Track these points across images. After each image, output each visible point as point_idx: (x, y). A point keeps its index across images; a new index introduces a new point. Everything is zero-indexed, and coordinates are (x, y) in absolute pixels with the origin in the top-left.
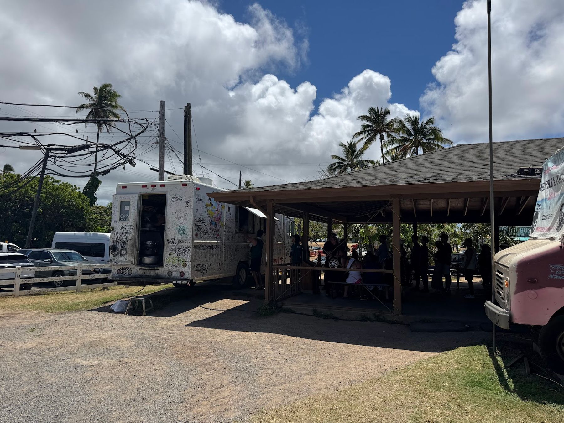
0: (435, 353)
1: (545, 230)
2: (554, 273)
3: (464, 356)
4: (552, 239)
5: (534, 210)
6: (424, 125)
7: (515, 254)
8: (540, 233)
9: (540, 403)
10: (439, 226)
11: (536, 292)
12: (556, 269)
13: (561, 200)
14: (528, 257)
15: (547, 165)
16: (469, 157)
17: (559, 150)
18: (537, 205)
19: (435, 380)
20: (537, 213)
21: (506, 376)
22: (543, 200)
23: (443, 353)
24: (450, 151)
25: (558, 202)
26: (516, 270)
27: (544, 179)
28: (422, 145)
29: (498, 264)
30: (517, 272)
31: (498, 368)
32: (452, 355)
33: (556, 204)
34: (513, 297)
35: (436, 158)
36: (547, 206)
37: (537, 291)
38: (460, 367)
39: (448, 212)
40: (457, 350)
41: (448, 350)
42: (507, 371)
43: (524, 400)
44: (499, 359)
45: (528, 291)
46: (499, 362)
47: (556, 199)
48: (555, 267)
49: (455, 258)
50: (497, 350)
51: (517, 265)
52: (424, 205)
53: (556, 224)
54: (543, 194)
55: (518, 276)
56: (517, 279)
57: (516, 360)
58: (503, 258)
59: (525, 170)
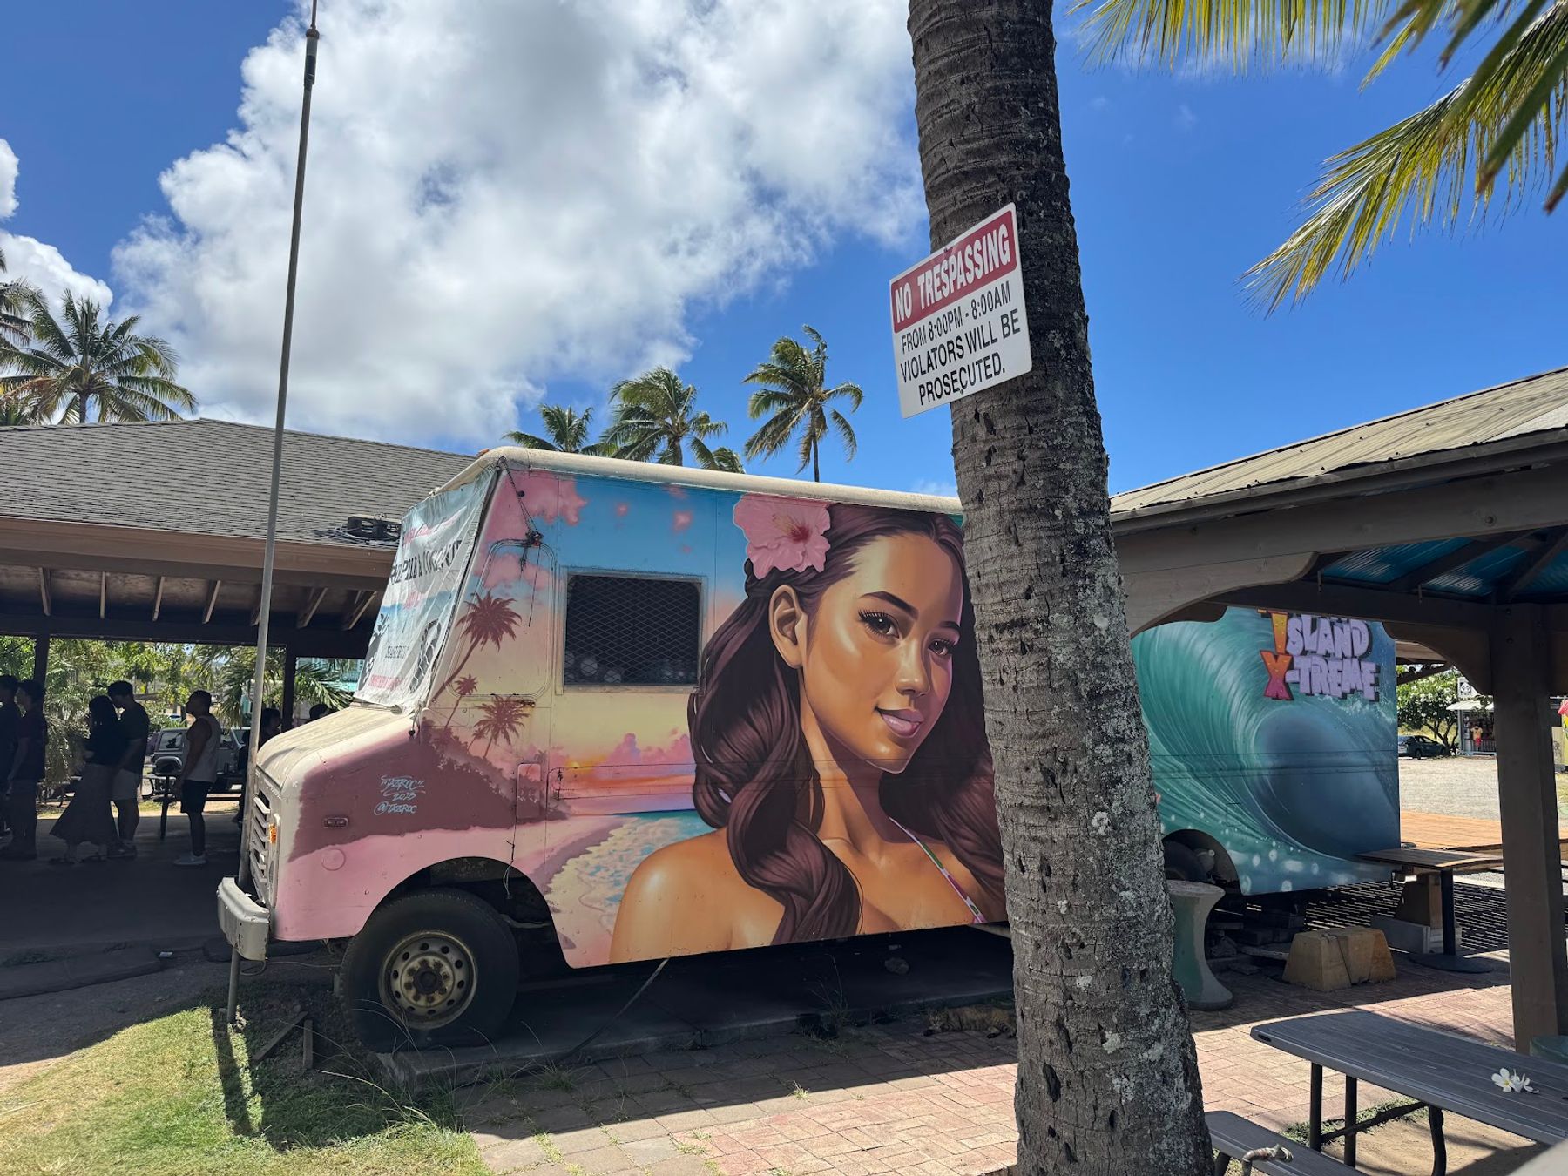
0: (42, 1063)
1: (387, 686)
2: (390, 799)
3: (137, 1056)
4: (397, 710)
5: (372, 631)
6: (111, 334)
7: (305, 749)
8: (375, 691)
9: (320, 1147)
10: (127, 649)
11: (343, 853)
12: (395, 790)
13: (427, 615)
14: (334, 761)
15: (410, 519)
16: (228, 461)
17: (437, 489)
18: (379, 617)
19: (19, 1161)
20: (378, 637)
21: (248, 1088)
22: (393, 607)
23: (69, 1056)
24: (176, 434)
25: (421, 617)
26: (298, 795)
27: (402, 556)
28: (103, 391)
29: (263, 776)
30: (301, 800)
31: (228, 1072)
32: (97, 1059)
33: (418, 621)
34: (283, 871)
35: (126, 446)
36: (399, 624)
37: (346, 847)
38: (118, 1093)
39: (157, 609)
40: (115, 1039)
41: (87, 1042)
42: (253, 1075)
43: (282, 1149)
44: (238, 1043)
45: (323, 850)
46: (235, 1051)
47: (419, 609)
48: (393, 782)
49: (174, 740)
50: (238, 1014)
51: (303, 780)
52: (80, 582)
53: (411, 674)
54: (395, 592)
55: (304, 811)
56: (301, 820)
57: (283, 1034)
58: (275, 761)
59: (365, 523)
